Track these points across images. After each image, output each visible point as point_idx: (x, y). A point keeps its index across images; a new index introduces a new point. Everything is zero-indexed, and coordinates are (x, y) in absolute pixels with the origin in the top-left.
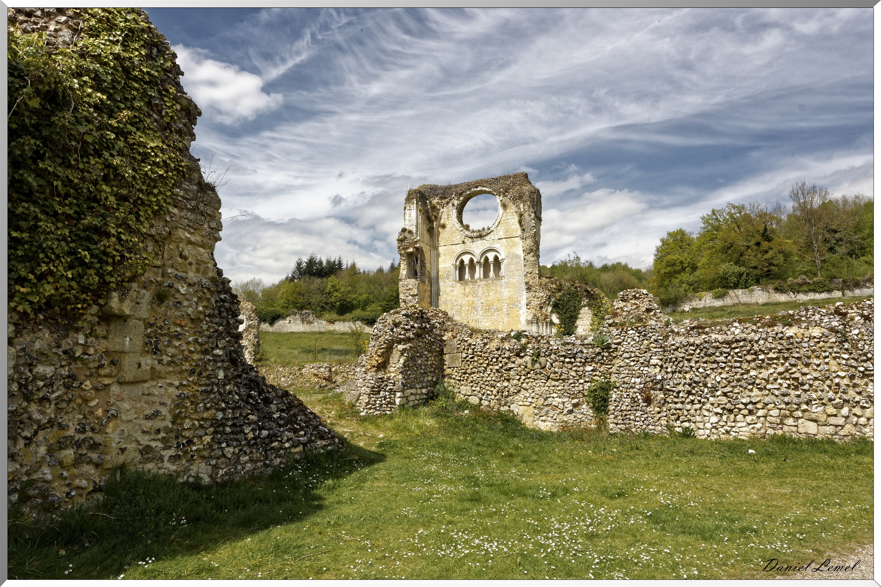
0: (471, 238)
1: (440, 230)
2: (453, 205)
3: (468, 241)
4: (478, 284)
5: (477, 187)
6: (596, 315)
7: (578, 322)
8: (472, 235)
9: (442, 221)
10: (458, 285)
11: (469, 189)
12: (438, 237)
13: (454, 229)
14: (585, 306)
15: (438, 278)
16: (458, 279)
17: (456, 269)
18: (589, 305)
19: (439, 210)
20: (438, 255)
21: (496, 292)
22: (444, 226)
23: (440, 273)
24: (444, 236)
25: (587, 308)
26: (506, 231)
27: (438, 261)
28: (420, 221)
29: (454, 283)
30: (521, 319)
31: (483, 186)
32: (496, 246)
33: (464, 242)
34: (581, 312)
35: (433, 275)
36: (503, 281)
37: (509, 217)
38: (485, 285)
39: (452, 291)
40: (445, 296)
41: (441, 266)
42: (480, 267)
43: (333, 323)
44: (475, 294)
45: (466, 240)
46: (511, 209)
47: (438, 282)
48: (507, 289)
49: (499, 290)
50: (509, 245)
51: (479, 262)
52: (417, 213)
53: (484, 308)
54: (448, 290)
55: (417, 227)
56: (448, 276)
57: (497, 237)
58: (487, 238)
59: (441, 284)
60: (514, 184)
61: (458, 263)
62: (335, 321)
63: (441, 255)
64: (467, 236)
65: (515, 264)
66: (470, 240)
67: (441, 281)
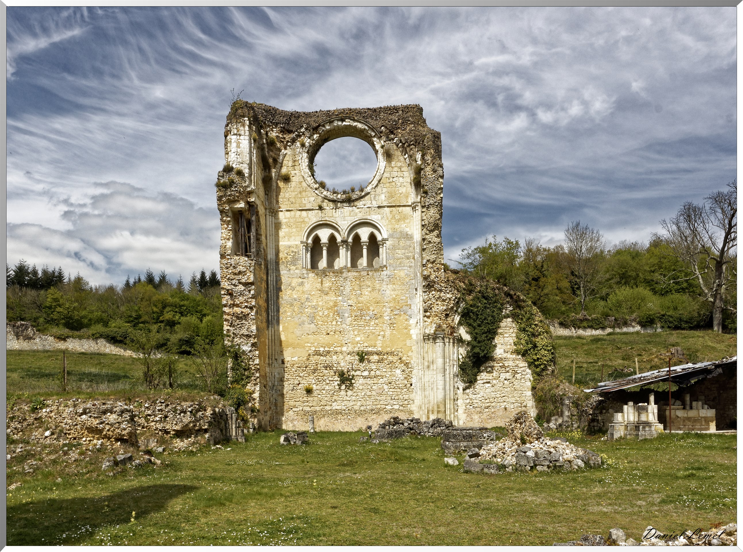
0: (333, 201)
1: (281, 184)
2: (303, 145)
3: (328, 206)
4: (344, 275)
5: (343, 120)
6: (524, 330)
7: (497, 340)
8: (334, 197)
9: (284, 170)
10: (311, 275)
11: (331, 122)
12: (277, 196)
13: (304, 184)
14: (506, 317)
15: (277, 263)
16: (309, 267)
17: (307, 250)
18: (514, 316)
19: (280, 150)
20: (278, 226)
21: (373, 290)
22: (286, 179)
23: (281, 255)
24: (287, 195)
25: (510, 320)
26: (391, 195)
27: (277, 235)
28: (254, 159)
29: (305, 272)
30: (412, 332)
31: (354, 120)
32: (375, 217)
33: (321, 208)
34: (502, 324)
35: (271, 256)
36: (385, 273)
37: (395, 174)
38: (356, 278)
39: (302, 284)
40: (289, 292)
41: (283, 243)
42: (347, 250)
43: (64, 340)
44: (339, 291)
45: (325, 205)
46: (399, 161)
47: (278, 270)
48: (390, 286)
49: (377, 286)
50: (394, 217)
51: (344, 242)
52: (250, 143)
53: (354, 314)
54: (295, 282)
55: (250, 168)
56: (294, 261)
57: (375, 204)
58: (360, 204)
59: (283, 272)
60: (405, 121)
61: (310, 241)
62: (68, 337)
63: (284, 227)
64: (325, 198)
65: (404, 248)
66: (331, 205)
67: (282, 267)
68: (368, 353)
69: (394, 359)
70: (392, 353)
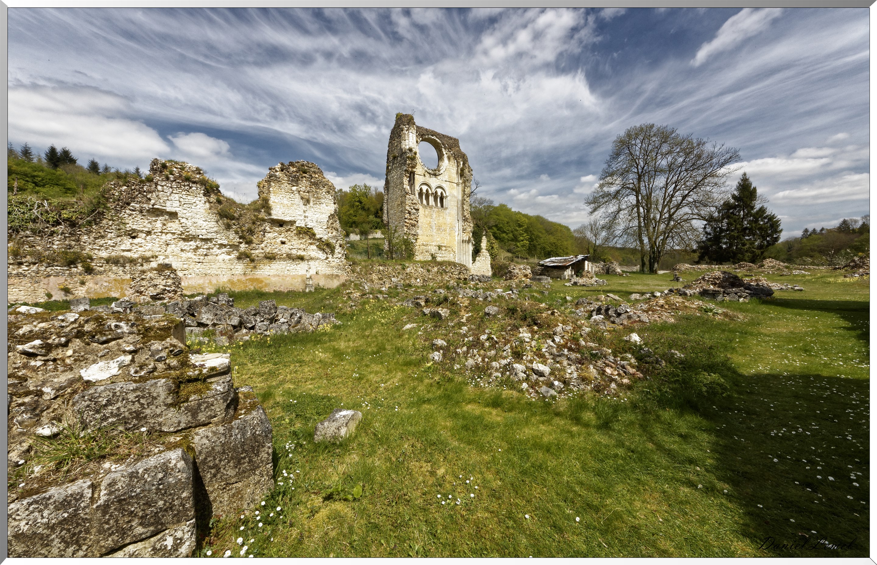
0: (429, 173)
3: (427, 175)
4: (432, 209)
5: (432, 136)
7: (482, 244)
10: (421, 207)
14: (484, 235)
26: (449, 177)
30: (456, 238)
31: (436, 137)
32: (444, 185)
33: (424, 175)
36: (446, 210)
37: (451, 168)
38: (436, 211)
42: (433, 197)
44: (431, 216)
46: (453, 162)
48: (449, 217)
49: (445, 216)
50: (451, 187)
51: (432, 193)
53: (436, 228)
57: (444, 179)
58: (439, 177)
64: (427, 171)
65: (454, 201)
68: (442, 246)
69: (450, 249)
70: (449, 247)
